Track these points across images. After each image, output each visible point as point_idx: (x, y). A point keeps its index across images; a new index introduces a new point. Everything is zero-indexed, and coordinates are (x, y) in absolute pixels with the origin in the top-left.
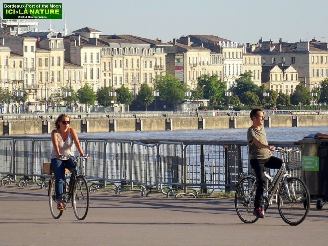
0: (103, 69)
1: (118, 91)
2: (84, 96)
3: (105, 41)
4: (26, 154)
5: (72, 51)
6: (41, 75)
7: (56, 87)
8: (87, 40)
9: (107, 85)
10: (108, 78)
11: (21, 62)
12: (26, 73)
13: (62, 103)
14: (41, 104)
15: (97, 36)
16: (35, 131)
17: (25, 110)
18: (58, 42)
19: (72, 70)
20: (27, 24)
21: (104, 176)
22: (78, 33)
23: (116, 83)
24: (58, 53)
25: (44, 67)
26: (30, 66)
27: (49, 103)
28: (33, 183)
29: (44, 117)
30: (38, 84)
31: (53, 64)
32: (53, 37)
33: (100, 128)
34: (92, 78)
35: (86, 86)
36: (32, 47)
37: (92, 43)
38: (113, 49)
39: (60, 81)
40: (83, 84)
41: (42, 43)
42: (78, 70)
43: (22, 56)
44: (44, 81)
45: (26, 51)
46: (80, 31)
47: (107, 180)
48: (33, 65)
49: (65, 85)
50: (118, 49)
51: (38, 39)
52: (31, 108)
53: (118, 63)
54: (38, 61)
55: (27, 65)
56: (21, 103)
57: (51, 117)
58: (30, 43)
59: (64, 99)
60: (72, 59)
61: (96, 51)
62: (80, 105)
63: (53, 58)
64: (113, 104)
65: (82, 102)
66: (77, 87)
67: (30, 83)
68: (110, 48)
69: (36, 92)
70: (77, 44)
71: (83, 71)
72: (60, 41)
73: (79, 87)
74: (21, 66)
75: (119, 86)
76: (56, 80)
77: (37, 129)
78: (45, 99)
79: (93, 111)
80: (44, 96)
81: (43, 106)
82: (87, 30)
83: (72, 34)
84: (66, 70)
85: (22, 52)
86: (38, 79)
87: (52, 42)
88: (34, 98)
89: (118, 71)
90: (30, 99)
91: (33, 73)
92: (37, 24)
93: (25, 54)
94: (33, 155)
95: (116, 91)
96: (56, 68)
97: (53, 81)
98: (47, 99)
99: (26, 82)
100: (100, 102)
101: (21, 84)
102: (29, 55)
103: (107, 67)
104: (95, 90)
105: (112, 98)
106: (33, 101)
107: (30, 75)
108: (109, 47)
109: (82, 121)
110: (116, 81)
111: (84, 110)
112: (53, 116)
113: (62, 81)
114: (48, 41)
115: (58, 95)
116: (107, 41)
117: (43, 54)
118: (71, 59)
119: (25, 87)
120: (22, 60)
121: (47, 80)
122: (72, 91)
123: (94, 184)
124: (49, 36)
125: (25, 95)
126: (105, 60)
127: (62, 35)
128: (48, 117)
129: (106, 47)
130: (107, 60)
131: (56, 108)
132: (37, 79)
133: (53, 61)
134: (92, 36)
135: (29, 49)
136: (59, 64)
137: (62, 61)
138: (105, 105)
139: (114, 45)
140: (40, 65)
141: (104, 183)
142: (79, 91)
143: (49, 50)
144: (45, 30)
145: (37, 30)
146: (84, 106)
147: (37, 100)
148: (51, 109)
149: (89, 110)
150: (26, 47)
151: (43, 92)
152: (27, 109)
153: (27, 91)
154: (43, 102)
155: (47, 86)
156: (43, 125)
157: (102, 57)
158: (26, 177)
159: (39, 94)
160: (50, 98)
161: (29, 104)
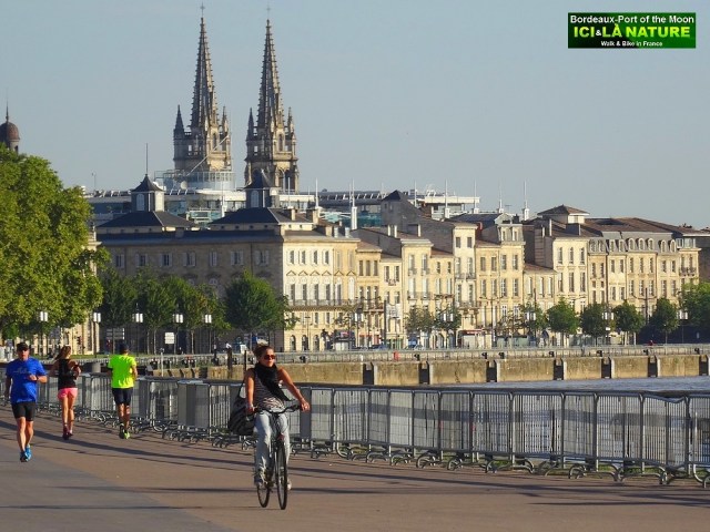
0: (591, 274)
1: (617, 310)
2: (560, 319)
3: (594, 229)
4: (459, 416)
5: (538, 245)
6: (485, 286)
7: (510, 304)
8: (564, 227)
9: (599, 301)
10: (599, 290)
11: (449, 263)
12: (458, 282)
13: (521, 331)
14: (484, 334)
15: (581, 220)
16: (474, 378)
17: (457, 342)
18: (514, 230)
19: (539, 277)
20: (460, 201)
21: (595, 452)
22: (547, 215)
23: (614, 298)
24: (514, 249)
25: (489, 272)
26: (465, 270)
27: (499, 331)
28: (471, 464)
29: (490, 354)
30: (479, 299)
31: (505, 268)
32: (504, 222)
33: (587, 372)
34: (572, 290)
35: (562, 302)
36: (469, 239)
37: (571, 231)
38: (608, 241)
39: (516, 294)
40: (557, 300)
41: (486, 233)
42: (548, 276)
43: (451, 253)
44: (489, 295)
45: (458, 245)
46: (551, 211)
47: (599, 458)
48: (471, 269)
49: (526, 301)
50: (617, 241)
51: (479, 225)
52: (466, 339)
53: (617, 265)
54: (479, 261)
55: (459, 269)
56: (451, 331)
57: (502, 355)
58: (465, 233)
59: (524, 325)
60: (538, 257)
61: (579, 244)
62: (551, 334)
63: (505, 257)
64: (608, 332)
65: (555, 329)
66: (546, 305)
67: (465, 298)
68: (604, 239)
69: (476, 313)
70: (547, 233)
71: (558, 277)
72: (517, 228)
73: (551, 305)
74: (449, 271)
75: (618, 302)
76: (510, 293)
77: (478, 374)
78: (491, 325)
79: (573, 344)
80: (489, 320)
81: (489, 337)
82: (563, 211)
83: (537, 216)
84: (527, 277)
85: (452, 247)
86: (479, 293)
87: (503, 229)
88: (472, 324)
89: (617, 278)
90: (466, 325)
91: (471, 282)
92: (477, 201)
93: (457, 251)
94: (471, 417)
95: (614, 311)
96: (510, 274)
97: (505, 294)
98: (494, 325)
99: (460, 297)
100: (586, 330)
101: (450, 300)
102: (464, 252)
103: (598, 272)
104: (578, 309)
105: (606, 323)
106: (472, 328)
107: (465, 286)
108: (600, 238)
109: (555, 361)
110: (614, 293)
111: (559, 342)
112: (506, 354)
113: (521, 295)
114: (497, 229)
115: (514, 319)
116: (597, 227)
117: (487, 251)
118: (536, 258)
119: (458, 305)
120: (451, 260)
121: (495, 294)
122: (537, 311)
123: (578, 465)
124: (498, 221)
125: (458, 319)
126: (594, 259)
127: (521, 219)
128: (497, 354)
129: (596, 239)
130: (597, 260)
131: (510, 340)
132: (478, 291)
133: (505, 262)
134: (571, 220)
135: (464, 242)
136: (516, 268)
137: (521, 263)
138: (595, 335)
139: (610, 235)
140: (483, 269)
141: (594, 463)
142: (549, 311)
143: (499, 243)
144: (491, 211)
145: (476, 211)
146: (558, 335)
147: (478, 327)
148: (501, 341)
149: (567, 342)
150: (458, 239)
151: (489, 314)
152: (460, 341)
153: (461, 312)
154: (488, 330)
155: (495, 303)
156: (488, 368)
157: (588, 254)
158: (460, 455)
159: (481, 318)
160: (500, 324)
161: (465, 333)
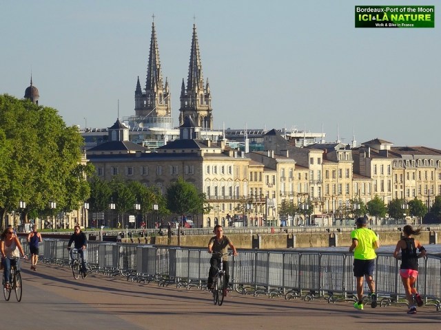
0: (394, 181)
1: (411, 203)
2: (375, 208)
3: (396, 153)
4: (312, 268)
5: (361, 163)
6: (328, 188)
7: (344, 199)
8: (378, 152)
9: (399, 197)
10: (399, 190)
11: (306, 174)
12: (312, 186)
13: (351, 216)
14: (328, 217)
15: (388, 148)
16: (321, 244)
17: (311, 223)
18: (347, 153)
19: (362, 182)
20: (313, 136)
21: (396, 291)
22: (367, 145)
23: (409, 196)
24: (346, 165)
25: (331, 179)
26: (316, 178)
27: (337, 215)
28: (319, 297)
29: (331, 230)
30: (324, 196)
31: (341, 177)
32: (340, 149)
33: (391, 241)
34: (383, 190)
35: (377, 198)
36: (319, 159)
37: (383, 154)
38: (405, 161)
39: (348, 193)
40: (374, 197)
41: (329, 155)
42: (367, 182)
43: (307, 167)
44: (331, 193)
45: (312, 163)
46: (370, 142)
47: (399, 294)
48: (320, 177)
49: (354, 197)
50: (410, 161)
51: (325, 150)
52: (317, 220)
53: (411, 175)
54: (324, 173)
55: (313, 177)
56: (307, 216)
57: (339, 230)
58: (316, 155)
59: (352, 212)
60: (362, 170)
61: (387, 163)
62: (369, 218)
63: (341, 170)
64: (405, 216)
65: (372, 214)
66: (366, 199)
67: (316, 195)
68: (402, 159)
69: (323, 204)
70: (367, 156)
71: (374, 183)
72: (349, 153)
73: (369, 199)
74: (306, 179)
75: (411, 198)
76: (344, 192)
77: (324, 242)
78: (332, 212)
79: (383, 223)
80: (331, 208)
81: (331, 219)
82: (377, 142)
83: (361, 145)
84: (355, 182)
85: (308, 164)
86: (325, 192)
87: (340, 153)
88: (320, 211)
89: (411, 183)
90: (317, 211)
91: (320, 185)
92: (324, 136)
93: (311, 166)
94: (319, 269)
95: (409, 203)
96: (344, 181)
97: (341, 193)
98: (334, 212)
99: (313, 195)
100: (391, 215)
101: (307, 196)
102: (315, 167)
103: (399, 179)
104: (386, 202)
105: (404, 211)
106: (320, 213)
107: (316, 187)
108: (401, 159)
110: (409, 193)
111: (374, 222)
112: (341, 229)
113: (350, 193)
114: (336, 153)
115: (346, 208)
116: (399, 152)
117: (330, 167)
118: (360, 171)
119: (311, 199)
120: (307, 172)
121: (335, 193)
122: (361, 203)
123: (385, 298)
124: (337, 148)
125: (311, 208)
126: (396, 172)
127: (351, 147)
128: (336, 230)
129: (398, 159)
130: (399, 172)
131: (344, 221)
132: (324, 191)
133: (341, 173)
134: (382, 147)
135: (315, 161)
136: (348, 177)
137: (351, 174)
138: (397, 218)
139: (406, 157)
140: (327, 177)
141: (396, 297)
142: (368, 203)
143: (337, 162)
144: (332, 142)
145: (323, 142)
146: (374, 218)
147: (324, 213)
148: (338, 222)
149: (379, 223)
150: (312, 159)
151: (331, 205)
152: (313, 222)
153: (314, 204)
154: (330, 215)
155: (334, 198)
156: (330, 238)
157: (393, 169)
158: (312, 292)
159: (326, 207)
160: (338, 211)
161: (316, 216)
